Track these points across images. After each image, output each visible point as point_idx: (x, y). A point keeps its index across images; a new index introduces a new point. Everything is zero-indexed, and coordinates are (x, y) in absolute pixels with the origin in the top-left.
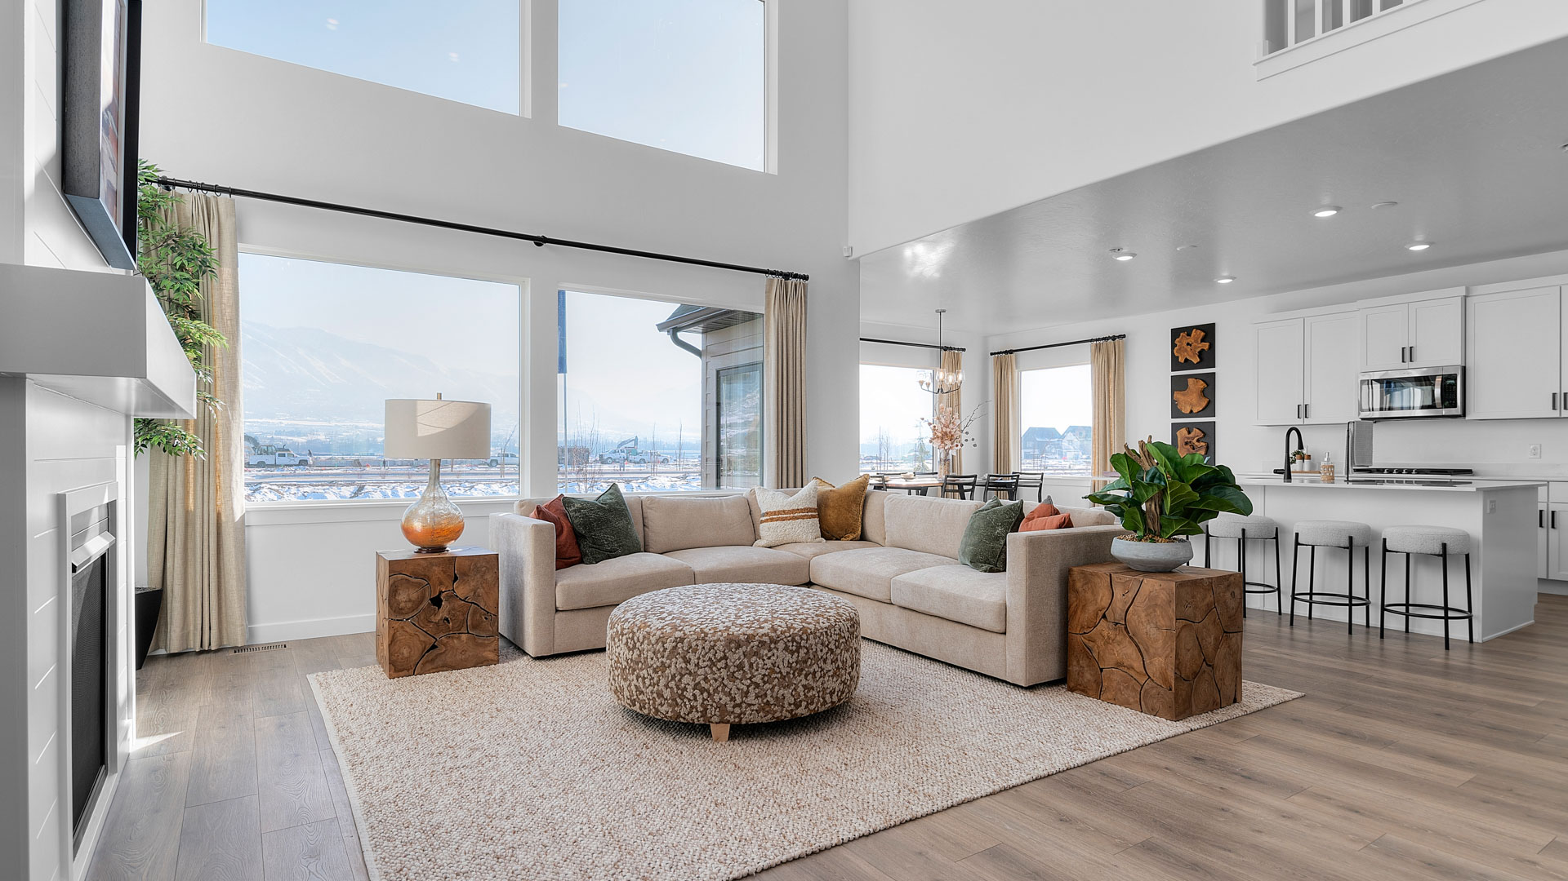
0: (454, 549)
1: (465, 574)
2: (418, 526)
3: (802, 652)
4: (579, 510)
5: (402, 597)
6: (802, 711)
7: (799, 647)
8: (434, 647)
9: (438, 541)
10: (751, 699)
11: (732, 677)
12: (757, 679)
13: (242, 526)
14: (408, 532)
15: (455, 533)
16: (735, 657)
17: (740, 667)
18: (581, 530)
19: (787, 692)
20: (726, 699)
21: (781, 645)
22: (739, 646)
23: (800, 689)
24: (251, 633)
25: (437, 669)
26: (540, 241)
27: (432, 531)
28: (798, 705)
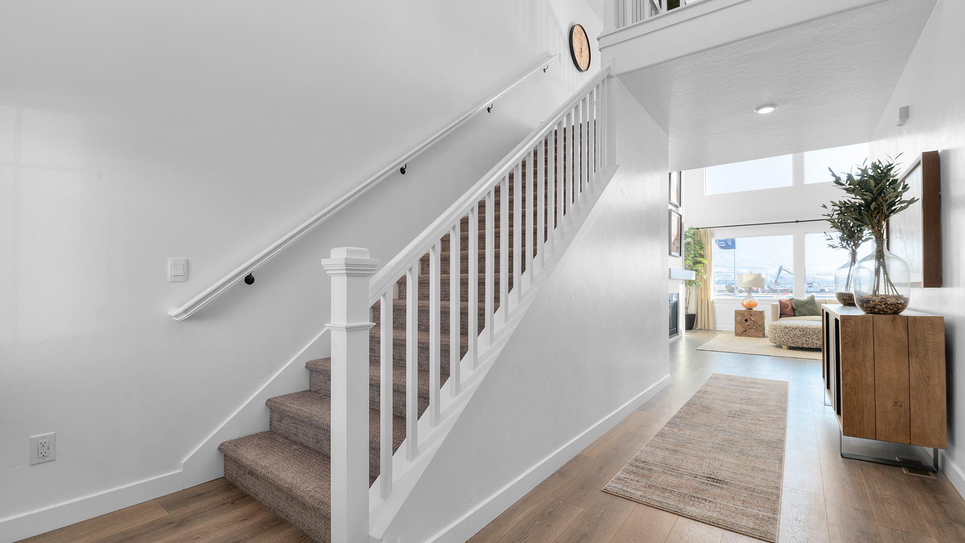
0: (755, 309)
1: (753, 315)
2: (745, 303)
3: (804, 332)
4: (794, 302)
5: (738, 318)
6: (805, 346)
7: (803, 331)
8: (745, 331)
9: (750, 307)
10: (790, 340)
11: (785, 335)
12: (791, 336)
13: (713, 302)
14: (743, 305)
15: (755, 305)
16: (786, 331)
17: (787, 333)
18: (795, 308)
19: (800, 341)
20: (784, 340)
21: (798, 329)
22: (787, 328)
23: (804, 340)
24: (715, 327)
25: (746, 336)
26: (797, 222)
27: (749, 305)
28: (804, 344)
